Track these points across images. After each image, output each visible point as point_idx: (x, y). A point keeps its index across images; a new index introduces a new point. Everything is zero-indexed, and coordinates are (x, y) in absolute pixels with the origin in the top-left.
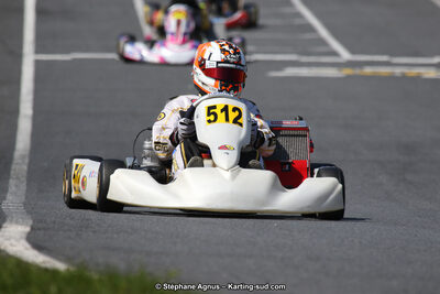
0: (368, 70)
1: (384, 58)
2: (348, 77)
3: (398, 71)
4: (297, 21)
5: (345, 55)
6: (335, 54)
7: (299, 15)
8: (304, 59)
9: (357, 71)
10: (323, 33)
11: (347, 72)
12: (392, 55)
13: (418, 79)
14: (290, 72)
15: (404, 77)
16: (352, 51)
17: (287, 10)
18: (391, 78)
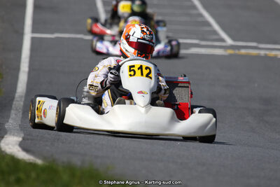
0: (243, 51)
1: (254, 44)
2: (230, 55)
3: (262, 53)
4: (200, 19)
5: (229, 41)
6: (223, 40)
7: (201, 15)
8: (203, 43)
9: (237, 52)
10: (216, 27)
11: (230, 52)
12: (259, 42)
13: (275, 58)
14: (194, 50)
15: (266, 56)
16: (234, 39)
17: (194, 12)
18: (258, 57)
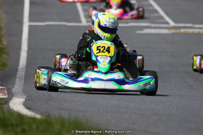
0: (183, 30)
1: (190, 25)
2: (173, 34)
3: (196, 31)
4: (150, 8)
5: (172, 24)
6: (167, 23)
7: (151, 5)
8: (153, 25)
9: (178, 31)
10: (162, 13)
11: (173, 31)
12: (194, 23)
14: (146, 31)
15: (199, 34)
16: (175, 22)
18: (193, 34)
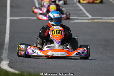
0: (96, 21)
1: (100, 17)
2: (91, 22)
3: (104, 21)
5: (90, 17)
6: (87, 16)
7: (78, 7)
8: (79, 18)
9: (94, 21)
10: (85, 11)
11: (91, 21)
12: (102, 16)
13: (109, 23)
14: (76, 21)
15: (106, 22)
16: (92, 16)
17: (75, 5)
18: (102, 22)
